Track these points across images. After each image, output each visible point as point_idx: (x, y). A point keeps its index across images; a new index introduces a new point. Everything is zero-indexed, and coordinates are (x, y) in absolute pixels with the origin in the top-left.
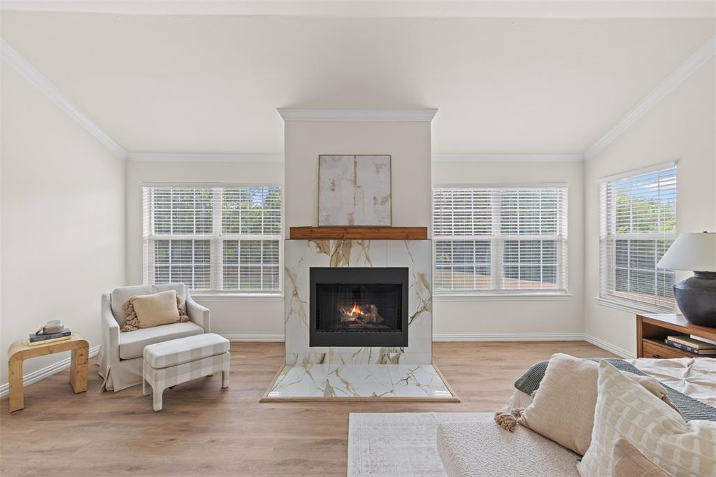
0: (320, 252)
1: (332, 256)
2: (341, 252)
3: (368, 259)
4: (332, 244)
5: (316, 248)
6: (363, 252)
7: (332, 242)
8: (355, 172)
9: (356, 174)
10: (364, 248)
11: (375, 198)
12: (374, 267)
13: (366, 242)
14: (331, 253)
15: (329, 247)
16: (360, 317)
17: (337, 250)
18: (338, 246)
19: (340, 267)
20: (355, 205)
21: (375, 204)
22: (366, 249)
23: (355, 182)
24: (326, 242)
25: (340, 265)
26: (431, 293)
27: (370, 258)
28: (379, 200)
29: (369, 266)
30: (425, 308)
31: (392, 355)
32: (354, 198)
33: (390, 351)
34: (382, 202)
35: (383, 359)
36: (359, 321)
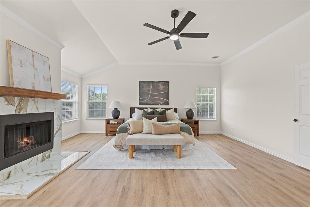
0: (7, 105)
1: (17, 107)
2: (22, 105)
3: (37, 109)
4: (17, 99)
5: (5, 101)
6: (35, 104)
7: (16, 98)
8: (33, 60)
9: (33, 61)
10: (35, 103)
11: (44, 77)
12: (40, 112)
13: (36, 99)
14: (16, 105)
15: (14, 101)
16: (27, 143)
17: (19, 103)
18: (21, 101)
19: (22, 113)
20: (35, 79)
21: (44, 80)
22: (36, 103)
23: (34, 66)
24: (12, 98)
25: (21, 113)
26: (61, 122)
27: (38, 108)
28: (46, 79)
29: (38, 112)
30: (59, 129)
31: (47, 155)
32: (34, 75)
33: (46, 153)
34: (47, 80)
35: (43, 158)
36: (27, 145)
